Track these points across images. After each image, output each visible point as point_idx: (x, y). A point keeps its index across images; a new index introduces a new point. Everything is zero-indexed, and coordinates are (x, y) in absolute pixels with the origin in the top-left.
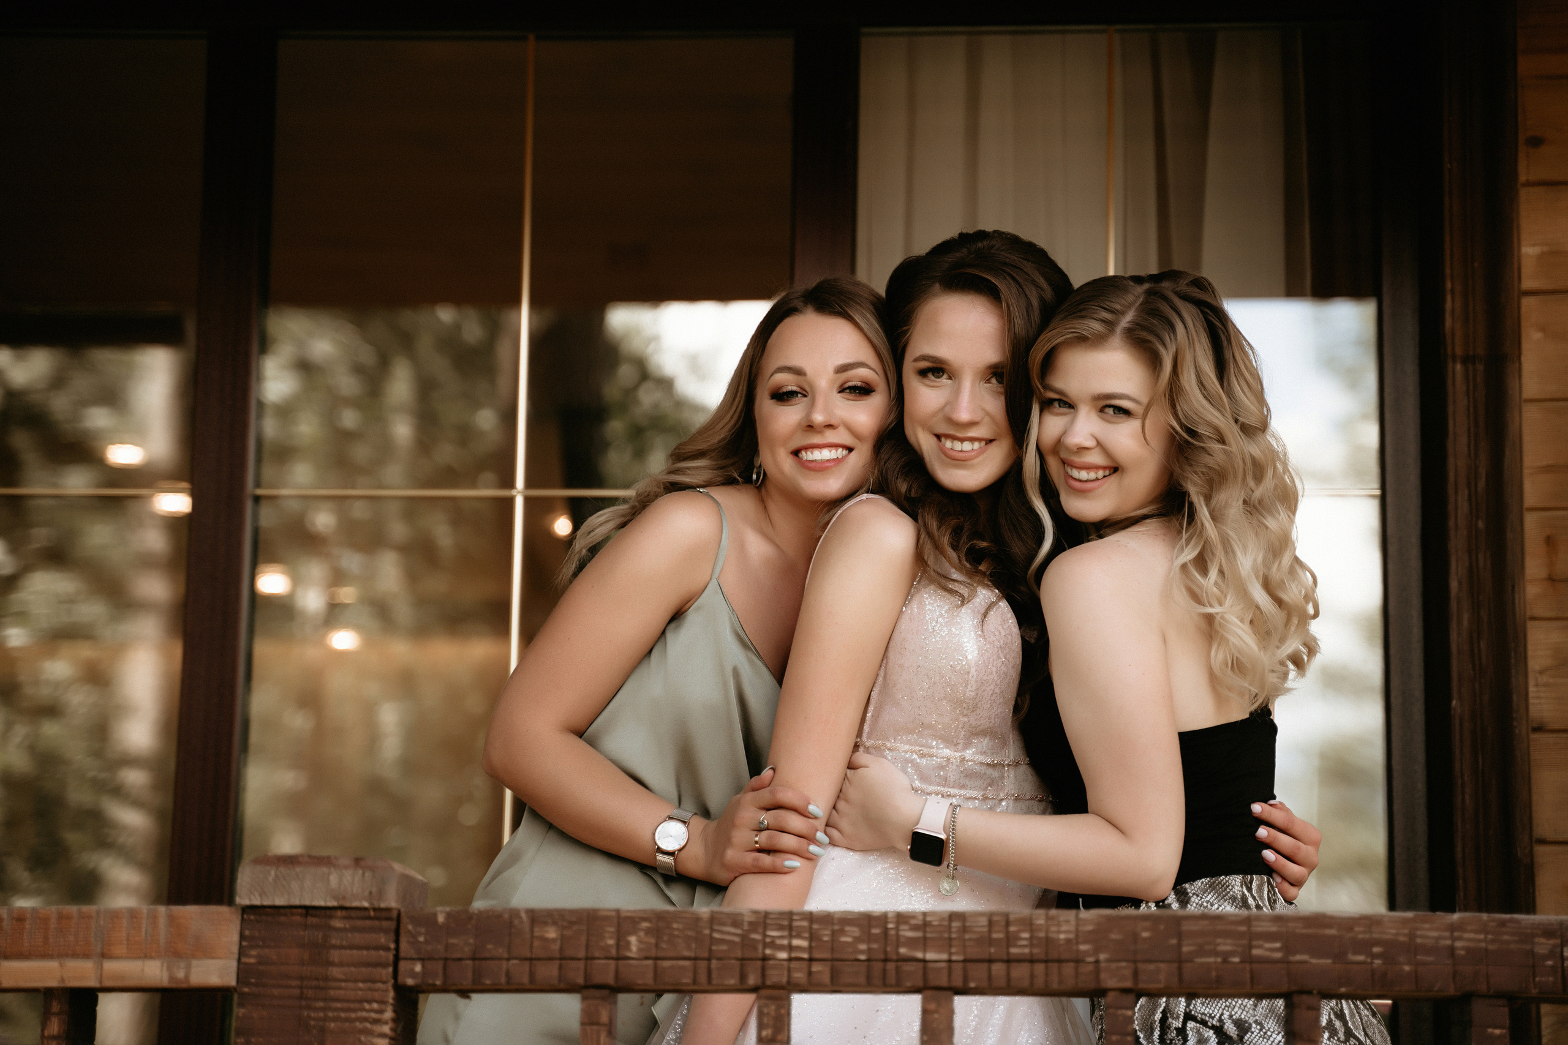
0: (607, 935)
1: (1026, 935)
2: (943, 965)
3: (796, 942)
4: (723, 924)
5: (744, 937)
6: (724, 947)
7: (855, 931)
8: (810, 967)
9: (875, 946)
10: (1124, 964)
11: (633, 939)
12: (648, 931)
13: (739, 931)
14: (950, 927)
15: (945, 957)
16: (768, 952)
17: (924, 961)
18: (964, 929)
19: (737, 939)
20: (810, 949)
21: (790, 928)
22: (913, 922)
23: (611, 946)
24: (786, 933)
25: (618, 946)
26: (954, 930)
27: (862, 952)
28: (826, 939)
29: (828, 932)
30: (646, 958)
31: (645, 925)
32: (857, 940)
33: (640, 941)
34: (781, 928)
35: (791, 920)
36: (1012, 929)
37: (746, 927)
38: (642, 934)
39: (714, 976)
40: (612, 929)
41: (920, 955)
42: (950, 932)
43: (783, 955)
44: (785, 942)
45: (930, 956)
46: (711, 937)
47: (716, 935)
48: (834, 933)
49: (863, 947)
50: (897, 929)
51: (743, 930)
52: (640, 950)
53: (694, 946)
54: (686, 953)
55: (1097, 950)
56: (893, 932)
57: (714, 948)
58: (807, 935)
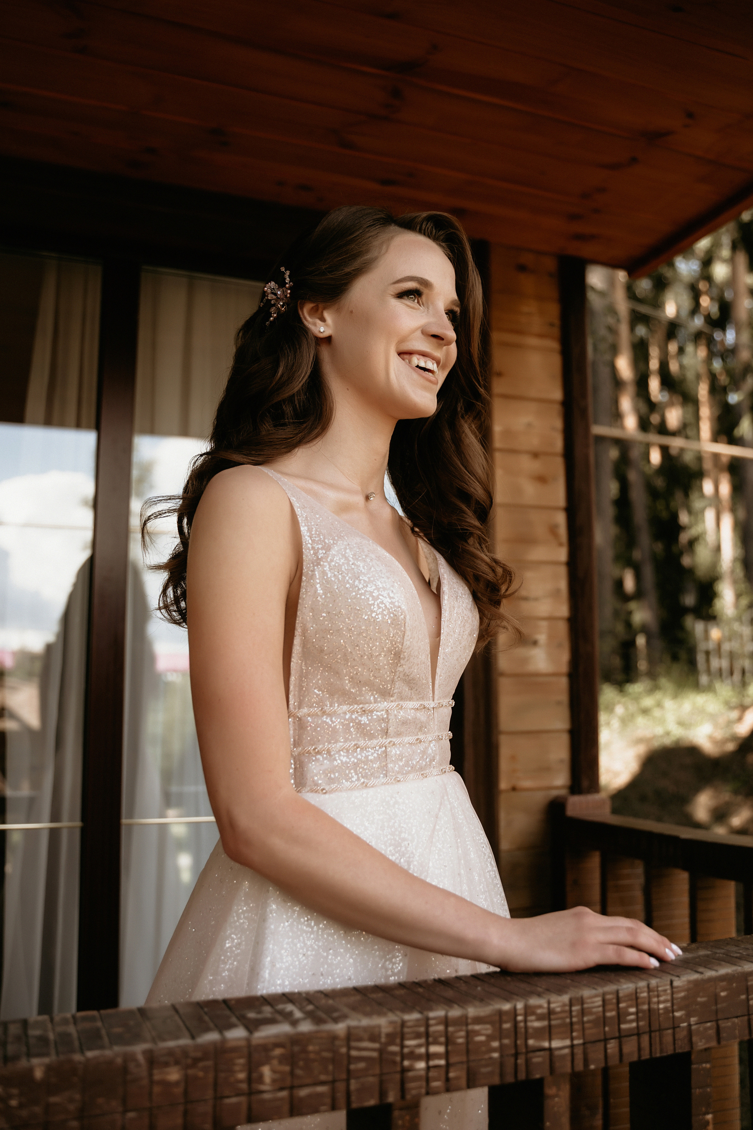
0: (237, 1068)
1: (633, 1010)
2: (567, 1051)
3: (434, 1049)
4: (360, 1040)
5: (381, 1051)
6: (362, 1065)
7: (487, 1029)
8: (447, 1072)
9: (506, 1041)
10: (709, 1024)
11: (266, 1071)
12: (282, 1059)
13: (376, 1045)
14: (571, 1011)
15: (568, 1042)
16: (406, 1063)
17: (550, 1049)
18: (583, 1012)
19: (375, 1054)
20: (447, 1055)
21: (427, 1035)
22: (539, 1011)
23: (241, 1081)
24: (422, 1041)
25: (249, 1080)
26: (574, 1014)
27: (494, 1050)
28: (460, 1041)
29: (463, 1034)
30: (282, 1089)
31: (278, 1052)
32: (491, 1038)
33: (274, 1071)
34: (418, 1036)
35: (427, 1026)
36: (622, 1005)
37: (383, 1040)
38: (275, 1062)
39: (353, 1098)
40: (242, 1061)
41: (546, 1044)
42: (571, 1017)
43: (421, 1065)
44: (423, 1050)
45: (556, 1044)
46: (349, 1056)
47: (354, 1053)
48: (469, 1035)
49: (495, 1044)
50: (525, 1021)
51: (381, 1043)
52: (274, 1081)
53: (331, 1067)
54: (323, 1078)
55: (688, 1016)
56: (522, 1025)
57: (352, 1067)
58: (443, 1039)
